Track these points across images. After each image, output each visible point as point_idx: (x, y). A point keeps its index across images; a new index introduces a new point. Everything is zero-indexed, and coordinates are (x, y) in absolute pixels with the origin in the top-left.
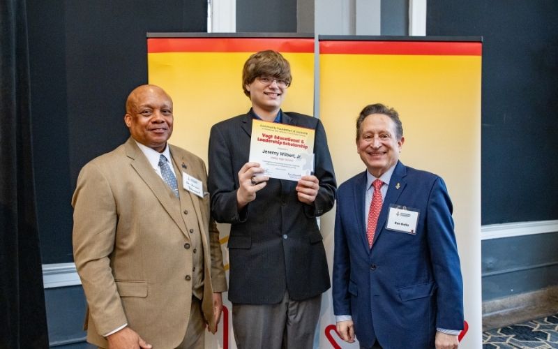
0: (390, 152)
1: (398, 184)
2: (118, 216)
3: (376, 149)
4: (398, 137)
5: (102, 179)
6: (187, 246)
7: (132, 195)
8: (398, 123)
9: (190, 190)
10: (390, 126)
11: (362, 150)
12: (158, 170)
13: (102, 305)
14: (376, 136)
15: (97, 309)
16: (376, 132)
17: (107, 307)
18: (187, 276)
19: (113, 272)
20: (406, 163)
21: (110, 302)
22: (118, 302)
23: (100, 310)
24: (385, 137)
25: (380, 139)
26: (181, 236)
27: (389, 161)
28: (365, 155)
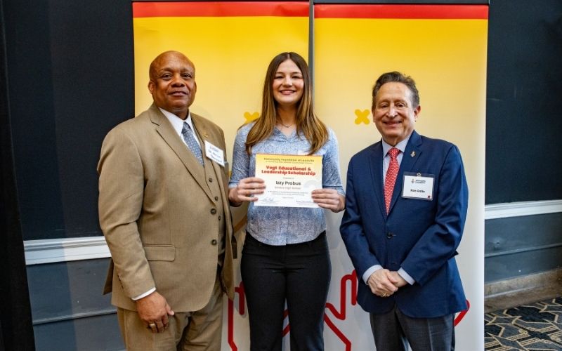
0: (406, 122)
1: (413, 153)
2: (145, 181)
3: (392, 118)
4: (414, 106)
5: (130, 144)
6: (213, 212)
7: (160, 161)
8: (415, 91)
9: (212, 159)
10: (406, 95)
11: (378, 120)
12: (182, 137)
13: (133, 269)
14: (392, 105)
15: (128, 272)
16: (392, 101)
17: (137, 271)
18: (213, 241)
19: (141, 237)
20: (420, 132)
21: (141, 266)
22: (147, 266)
23: (131, 274)
24: (401, 106)
25: (395, 107)
26: (207, 201)
27: (404, 131)
28: (381, 123)
